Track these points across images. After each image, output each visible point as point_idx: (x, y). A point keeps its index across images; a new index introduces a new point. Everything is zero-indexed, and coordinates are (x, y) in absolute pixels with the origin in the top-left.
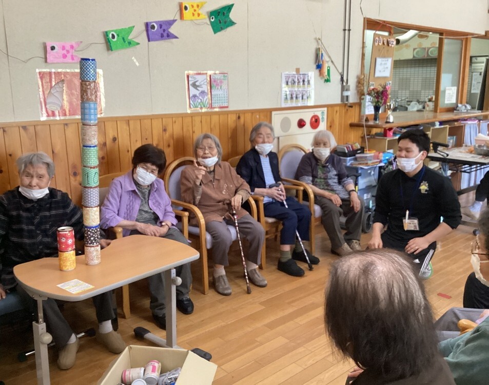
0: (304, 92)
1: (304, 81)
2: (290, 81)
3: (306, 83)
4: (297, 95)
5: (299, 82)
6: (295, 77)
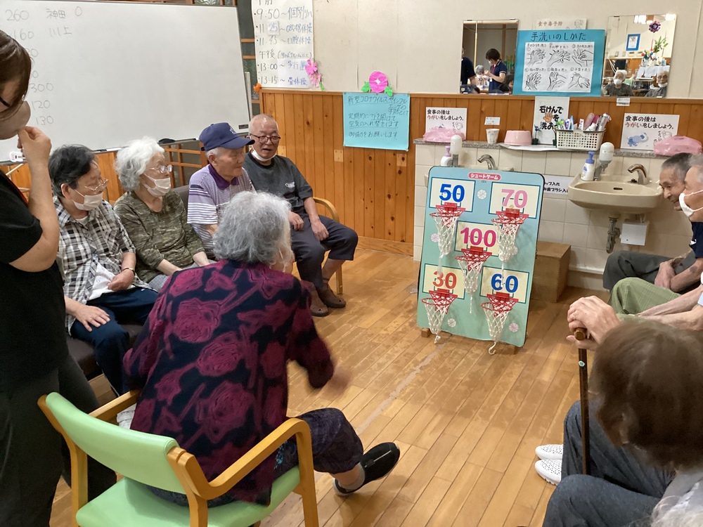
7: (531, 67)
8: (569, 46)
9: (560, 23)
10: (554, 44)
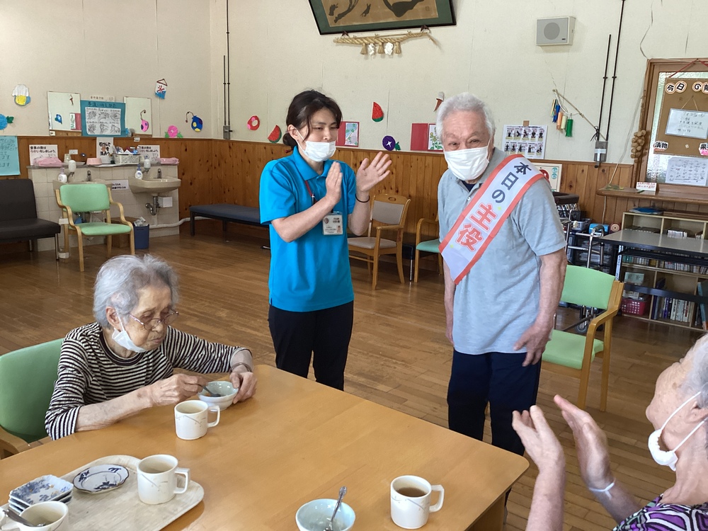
0: (532, 146)
1: (534, 134)
2: (513, 132)
3: (537, 136)
4: (521, 147)
5: (526, 134)
6: (521, 129)
7: (89, 121)
8: (109, 110)
9: (102, 98)
10: (101, 109)
